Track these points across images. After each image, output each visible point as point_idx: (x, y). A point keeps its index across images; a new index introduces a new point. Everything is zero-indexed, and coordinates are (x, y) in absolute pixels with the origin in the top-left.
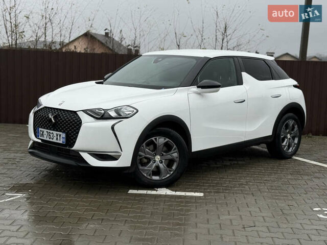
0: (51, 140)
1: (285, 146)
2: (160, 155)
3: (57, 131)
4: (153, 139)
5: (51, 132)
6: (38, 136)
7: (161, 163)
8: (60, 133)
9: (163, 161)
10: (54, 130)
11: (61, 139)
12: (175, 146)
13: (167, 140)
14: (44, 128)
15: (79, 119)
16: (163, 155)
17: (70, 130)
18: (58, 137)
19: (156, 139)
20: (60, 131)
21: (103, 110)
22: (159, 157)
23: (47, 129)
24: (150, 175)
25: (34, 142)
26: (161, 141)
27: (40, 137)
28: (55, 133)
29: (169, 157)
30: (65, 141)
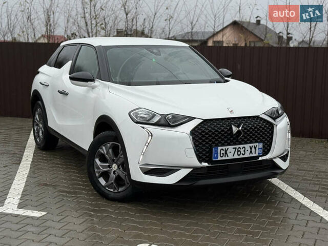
0: (241, 156)
5: (241, 146)
8: (255, 144)
11: (257, 151)
27: (219, 159)
28: (247, 146)
30: (262, 152)
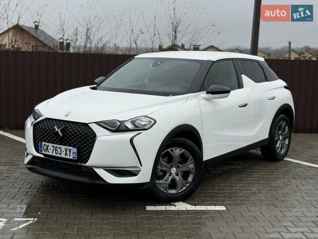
0: (58, 155)
1: (278, 148)
2: (176, 168)
3: (65, 145)
4: (169, 150)
5: (58, 146)
6: (41, 151)
7: (177, 175)
8: (70, 148)
9: (179, 173)
10: (61, 144)
11: (71, 155)
12: (191, 157)
13: (183, 150)
14: (48, 142)
15: (92, 132)
16: (179, 167)
17: (82, 144)
18: (67, 152)
19: (172, 150)
20: (70, 145)
21: (119, 121)
22: (175, 169)
23: (52, 143)
24: (166, 189)
25: (34, 157)
26: (177, 152)
27: (43, 152)
28: (63, 147)
29: (185, 169)
30: (76, 157)
